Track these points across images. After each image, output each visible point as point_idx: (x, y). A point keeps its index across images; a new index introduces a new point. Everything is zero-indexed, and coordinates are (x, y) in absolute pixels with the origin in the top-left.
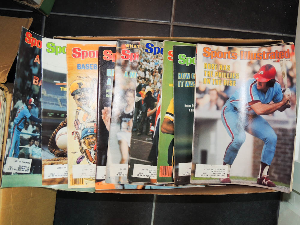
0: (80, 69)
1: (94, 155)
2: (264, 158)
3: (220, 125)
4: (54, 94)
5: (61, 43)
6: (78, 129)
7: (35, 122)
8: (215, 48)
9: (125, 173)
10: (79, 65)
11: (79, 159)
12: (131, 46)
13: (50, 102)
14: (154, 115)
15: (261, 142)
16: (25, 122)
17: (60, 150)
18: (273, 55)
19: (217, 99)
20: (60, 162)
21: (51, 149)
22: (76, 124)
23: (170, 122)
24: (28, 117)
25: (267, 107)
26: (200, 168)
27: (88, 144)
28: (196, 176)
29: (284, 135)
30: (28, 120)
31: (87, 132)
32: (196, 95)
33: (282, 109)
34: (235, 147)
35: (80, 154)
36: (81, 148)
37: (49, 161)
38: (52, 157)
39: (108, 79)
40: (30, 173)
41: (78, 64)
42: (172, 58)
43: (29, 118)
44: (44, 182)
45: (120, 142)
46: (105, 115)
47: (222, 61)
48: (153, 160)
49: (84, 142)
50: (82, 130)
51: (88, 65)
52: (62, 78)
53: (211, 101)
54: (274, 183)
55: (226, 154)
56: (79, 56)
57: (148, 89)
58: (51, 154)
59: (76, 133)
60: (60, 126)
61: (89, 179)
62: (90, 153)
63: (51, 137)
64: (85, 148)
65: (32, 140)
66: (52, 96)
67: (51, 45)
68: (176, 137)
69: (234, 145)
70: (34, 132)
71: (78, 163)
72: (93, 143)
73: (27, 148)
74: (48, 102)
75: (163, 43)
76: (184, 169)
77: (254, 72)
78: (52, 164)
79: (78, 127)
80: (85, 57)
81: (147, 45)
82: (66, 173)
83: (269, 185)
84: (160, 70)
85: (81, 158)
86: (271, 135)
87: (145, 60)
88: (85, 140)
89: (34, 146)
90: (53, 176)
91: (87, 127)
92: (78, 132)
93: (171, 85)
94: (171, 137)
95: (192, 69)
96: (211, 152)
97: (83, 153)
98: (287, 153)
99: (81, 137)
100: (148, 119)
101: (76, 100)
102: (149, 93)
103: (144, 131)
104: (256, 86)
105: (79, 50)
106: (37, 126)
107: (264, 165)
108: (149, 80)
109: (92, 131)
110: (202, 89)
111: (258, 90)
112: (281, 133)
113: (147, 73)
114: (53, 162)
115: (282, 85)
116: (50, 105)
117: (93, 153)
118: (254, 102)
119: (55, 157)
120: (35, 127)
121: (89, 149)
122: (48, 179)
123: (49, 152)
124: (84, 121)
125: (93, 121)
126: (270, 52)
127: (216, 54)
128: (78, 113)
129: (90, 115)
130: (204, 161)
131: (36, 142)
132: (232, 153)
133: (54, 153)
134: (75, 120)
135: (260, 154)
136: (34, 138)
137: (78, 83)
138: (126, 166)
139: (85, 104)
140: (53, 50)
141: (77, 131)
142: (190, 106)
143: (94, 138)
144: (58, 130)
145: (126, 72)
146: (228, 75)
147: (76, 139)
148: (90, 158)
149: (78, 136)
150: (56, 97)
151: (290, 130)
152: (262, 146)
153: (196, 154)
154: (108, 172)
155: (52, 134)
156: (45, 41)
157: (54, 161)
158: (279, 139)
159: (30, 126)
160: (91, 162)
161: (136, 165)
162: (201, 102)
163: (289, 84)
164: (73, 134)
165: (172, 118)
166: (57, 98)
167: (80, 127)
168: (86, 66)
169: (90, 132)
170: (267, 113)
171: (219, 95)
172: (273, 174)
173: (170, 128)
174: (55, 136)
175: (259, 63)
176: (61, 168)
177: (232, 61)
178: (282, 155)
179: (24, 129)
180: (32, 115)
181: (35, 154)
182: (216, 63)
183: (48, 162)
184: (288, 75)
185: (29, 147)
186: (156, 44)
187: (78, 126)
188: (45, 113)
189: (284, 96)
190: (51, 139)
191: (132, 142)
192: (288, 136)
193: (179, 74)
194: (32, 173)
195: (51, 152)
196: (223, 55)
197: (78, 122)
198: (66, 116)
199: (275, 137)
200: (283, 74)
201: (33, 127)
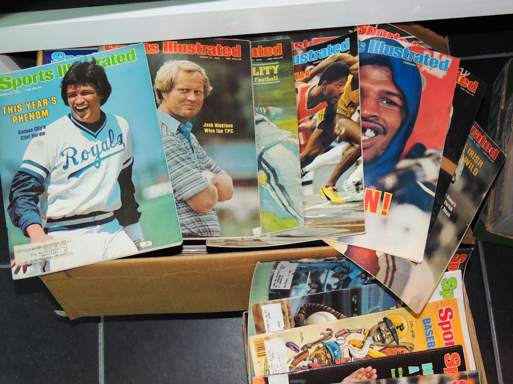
0: (424, 323)
1: (303, 366)
4: (384, 299)
6: (337, 337)
7: (342, 285)
10: (429, 321)
11: (293, 344)
13: (372, 296)
16: (343, 273)
17: (305, 321)
20: (287, 323)
21: (304, 309)
22: (343, 332)
24: (349, 275)
27: (317, 354)
30: (345, 276)
31: (334, 349)
35: (300, 345)
36: (309, 345)
37: (288, 308)
38: (294, 311)
39: (418, 367)
40: (270, 290)
41: (429, 319)
43: (348, 277)
44: (257, 306)
46: (364, 372)
49: (319, 348)
50: (336, 342)
51: (432, 334)
56: (441, 318)
58: (298, 309)
59: (330, 335)
60: (340, 315)
61: (266, 364)
62: (305, 360)
63: (323, 305)
64: (311, 351)
65: (317, 286)
67: (453, 283)
70: (329, 287)
71: (288, 345)
72: (320, 362)
73: (307, 280)
74: (372, 293)
78: (284, 313)
79: (339, 336)
80: (442, 327)
85: (295, 348)
88: (322, 349)
89: (309, 289)
90: (267, 316)
91: (342, 349)
92: (331, 337)
97: (302, 349)
99: (325, 342)
101: (378, 326)
105: (451, 317)
109: (337, 357)
114: (287, 314)
116: (367, 297)
117: (305, 363)
119: (294, 315)
120: (336, 287)
121: (310, 357)
122: (261, 311)
123: (301, 307)
124: (349, 342)
125: (351, 356)
128: (359, 332)
129: (360, 349)
131: (314, 291)
133: (300, 312)
134: (349, 330)
136: (319, 287)
137: (402, 324)
139: (374, 340)
140: (447, 288)
141: (334, 334)
143: (327, 362)
144: (333, 313)
147: (323, 336)
148: (297, 361)
149: (326, 337)
155: (326, 306)
157: (288, 316)
159: (337, 280)
160: (292, 364)
164: (328, 330)
166: (379, 304)
167: (339, 338)
168: (430, 332)
169: (334, 354)
174: (325, 310)
176: (279, 325)
179: (334, 273)
180: (352, 280)
181: (297, 292)
183: (286, 307)
185: (308, 282)
187: (341, 335)
190: (320, 305)
194: (270, 292)
195: (301, 308)
197: (346, 334)
201: (335, 284)
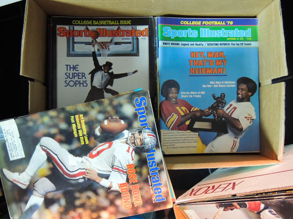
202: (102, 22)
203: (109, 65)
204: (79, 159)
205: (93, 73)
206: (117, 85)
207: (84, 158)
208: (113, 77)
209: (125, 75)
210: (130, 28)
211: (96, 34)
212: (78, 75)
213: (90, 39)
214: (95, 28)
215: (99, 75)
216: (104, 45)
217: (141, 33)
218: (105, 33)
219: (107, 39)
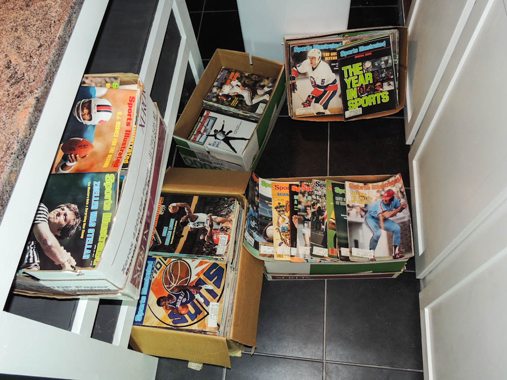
2: (395, 242)
3: (364, 226)
5: (268, 181)
7: (256, 220)
8: (356, 184)
9: (308, 252)
12: (307, 183)
14: (323, 219)
15: (391, 233)
17: (269, 238)
18: (390, 184)
19: (360, 212)
23: (333, 224)
25: (392, 213)
26: (354, 250)
27: (285, 235)
28: (353, 255)
29: (404, 225)
30: (253, 217)
31: (284, 229)
32: (348, 209)
33: (400, 211)
34: (376, 239)
35: (281, 241)
36: (281, 237)
38: (265, 241)
39: (295, 200)
40: (253, 248)
41: (278, 193)
42: (331, 189)
44: (260, 255)
45: (304, 234)
46: (294, 220)
47: (361, 191)
48: (325, 245)
49: (283, 234)
50: (281, 228)
51: (284, 194)
52: (270, 200)
53: (357, 212)
54: (403, 255)
55: (371, 244)
56: (278, 189)
57: (319, 205)
60: (269, 225)
61: (286, 255)
63: (264, 230)
64: (284, 237)
66: (264, 208)
68: (338, 232)
69: (375, 238)
71: (280, 245)
72: (288, 235)
73: (252, 232)
74: (262, 211)
75: (325, 182)
76: (345, 252)
77: (382, 195)
80: (281, 190)
81: (316, 182)
82: (273, 252)
83: (401, 257)
84: (325, 195)
86: (397, 227)
87: (316, 190)
89: (255, 232)
90: (265, 252)
91: (284, 226)
93: (332, 203)
94: (334, 232)
95: (343, 196)
96: (361, 241)
98: (407, 234)
99: (281, 231)
100: (320, 221)
101: (278, 211)
102: (319, 207)
103: (318, 228)
104: (383, 203)
105: (278, 186)
106: (257, 223)
107: (395, 247)
108: (319, 201)
109: (287, 228)
110: (351, 205)
111: (385, 205)
112: (402, 225)
113: (317, 197)
114: (265, 244)
115: (399, 198)
116: (264, 213)
117: (288, 241)
118: (384, 212)
121: (286, 238)
122: (263, 254)
123: (263, 238)
124: (282, 223)
125: (287, 223)
126: (389, 183)
127: (357, 187)
128: (279, 218)
129: (285, 220)
130: (357, 246)
132: (374, 243)
133: (265, 239)
134: (277, 222)
135: (392, 240)
136: (255, 228)
137: (278, 203)
138: (309, 248)
139: (283, 214)
140: (264, 184)
141: (278, 228)
142: (344, 216)
143: (288, 233)
144: (268, 227)
145: (305, 197)
146: (365, 198)
147: (278, 232)
148: (287, 243)
149: (279, 230)
150: (266, 209)
151: (407, 221)
152: (392, 236)
153: (351, 242)
154: (298, 251)
156: (260, 180)
158: (402, 228)
160: (288, 245)
161: (314, 247)
162: (350, 212)
163: (402, 196)
164: (276, 230)
165: (334, 222)
167: (280, 226)
168: (282, 194)
170: (392, 216)
171: (362, 209)
172: (401, 250)
173: (333, 226)
174: (266, 230)
175: (384, 190)
176: (270, 248)
177: (368, 191)
178: (405, 237)
179: (252, 221)
180: (255, 215)
181: (257, 238)
182: (357, 192)
183: (262, 244)
184: (401, 192)
186: (322, 182)
188: (261, 216)
189: (400, 204)
191: (311, 233)
192: (406, 225)
193: (336, 197)
196: (361, 188)
197: (279, 223)
198: (272, 220)
199: (399, 228)
200: (398, 192)
201: (255, 222)
202: (195, 128)
203: (215, 131)
204: (242, 94)
205: (216, 138)
206: (226, 130)
207: (241, 94)
208: (222, 131)
209: (223, 125)
210: (203, 118)
211: (199, 132)
212: (214, 144)
213: (200, 135)
214: (196, 132)
215: (218, 136)
216: (205, 131)
217: (208, 114)
218: (200, 128)
219: (203, 128)
